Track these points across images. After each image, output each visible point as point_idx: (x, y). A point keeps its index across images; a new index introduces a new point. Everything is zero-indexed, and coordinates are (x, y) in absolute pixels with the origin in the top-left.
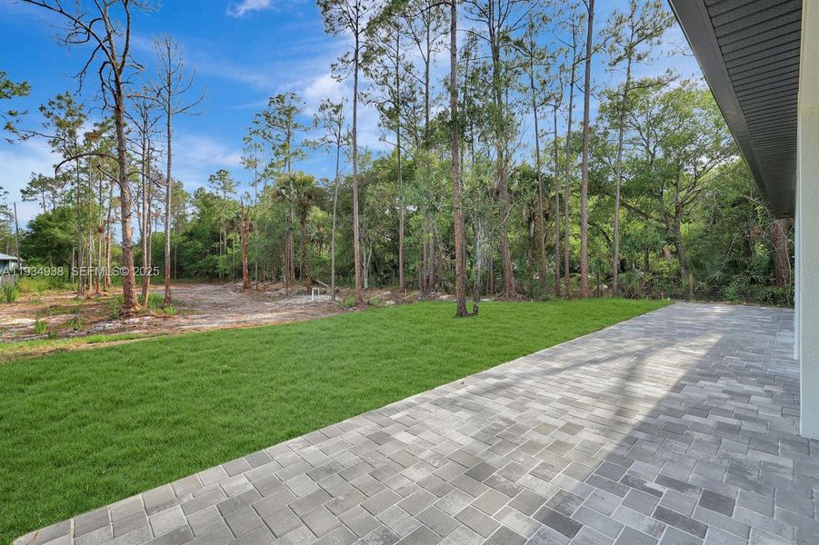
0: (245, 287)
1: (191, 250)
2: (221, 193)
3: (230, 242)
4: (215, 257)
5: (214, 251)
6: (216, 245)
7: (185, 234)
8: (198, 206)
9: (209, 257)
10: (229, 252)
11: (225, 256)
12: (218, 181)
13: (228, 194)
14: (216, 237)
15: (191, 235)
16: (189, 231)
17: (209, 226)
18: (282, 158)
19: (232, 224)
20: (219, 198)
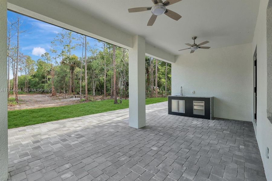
0: (52, 95)
1: (34, 82)
2: (46, 61)
3: (49, 79)
4: (43, 84)
5: (43, 82)
6: (44, 80)
7: (32, 76)
8: (37, 66)
9: (41, 84)
10: (49, 83)
11: (47, 84)
12: (45, 57)
13: (49, 62)
14: (44, 77)
15: (34, 76)
16: (33, 75)
17: (41, 73)
18: (67, 49)
19: (49, 73)
20: (45, 63)
